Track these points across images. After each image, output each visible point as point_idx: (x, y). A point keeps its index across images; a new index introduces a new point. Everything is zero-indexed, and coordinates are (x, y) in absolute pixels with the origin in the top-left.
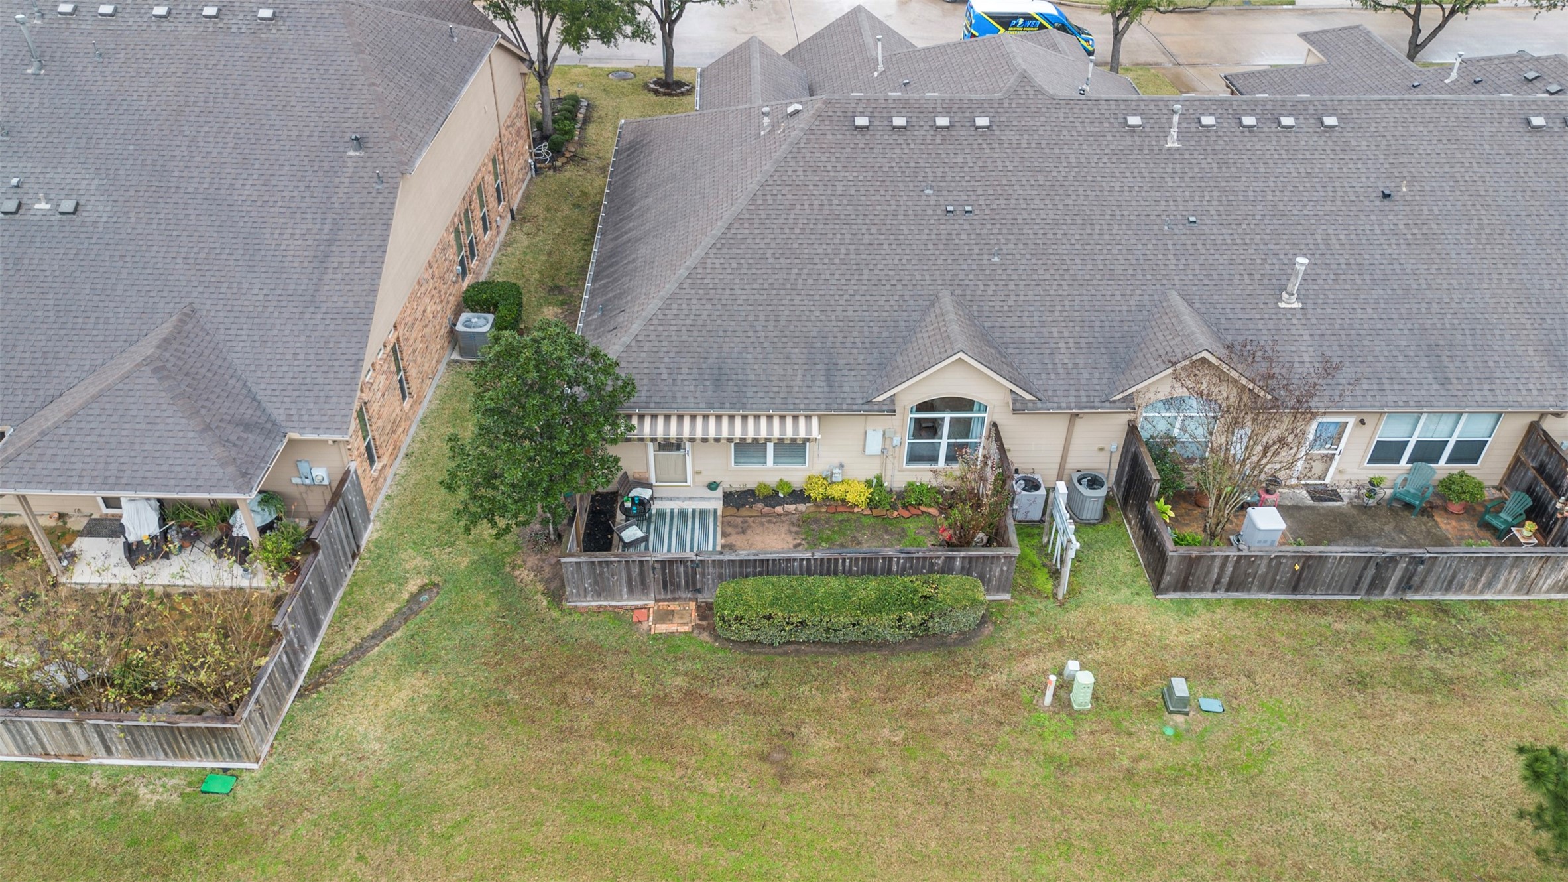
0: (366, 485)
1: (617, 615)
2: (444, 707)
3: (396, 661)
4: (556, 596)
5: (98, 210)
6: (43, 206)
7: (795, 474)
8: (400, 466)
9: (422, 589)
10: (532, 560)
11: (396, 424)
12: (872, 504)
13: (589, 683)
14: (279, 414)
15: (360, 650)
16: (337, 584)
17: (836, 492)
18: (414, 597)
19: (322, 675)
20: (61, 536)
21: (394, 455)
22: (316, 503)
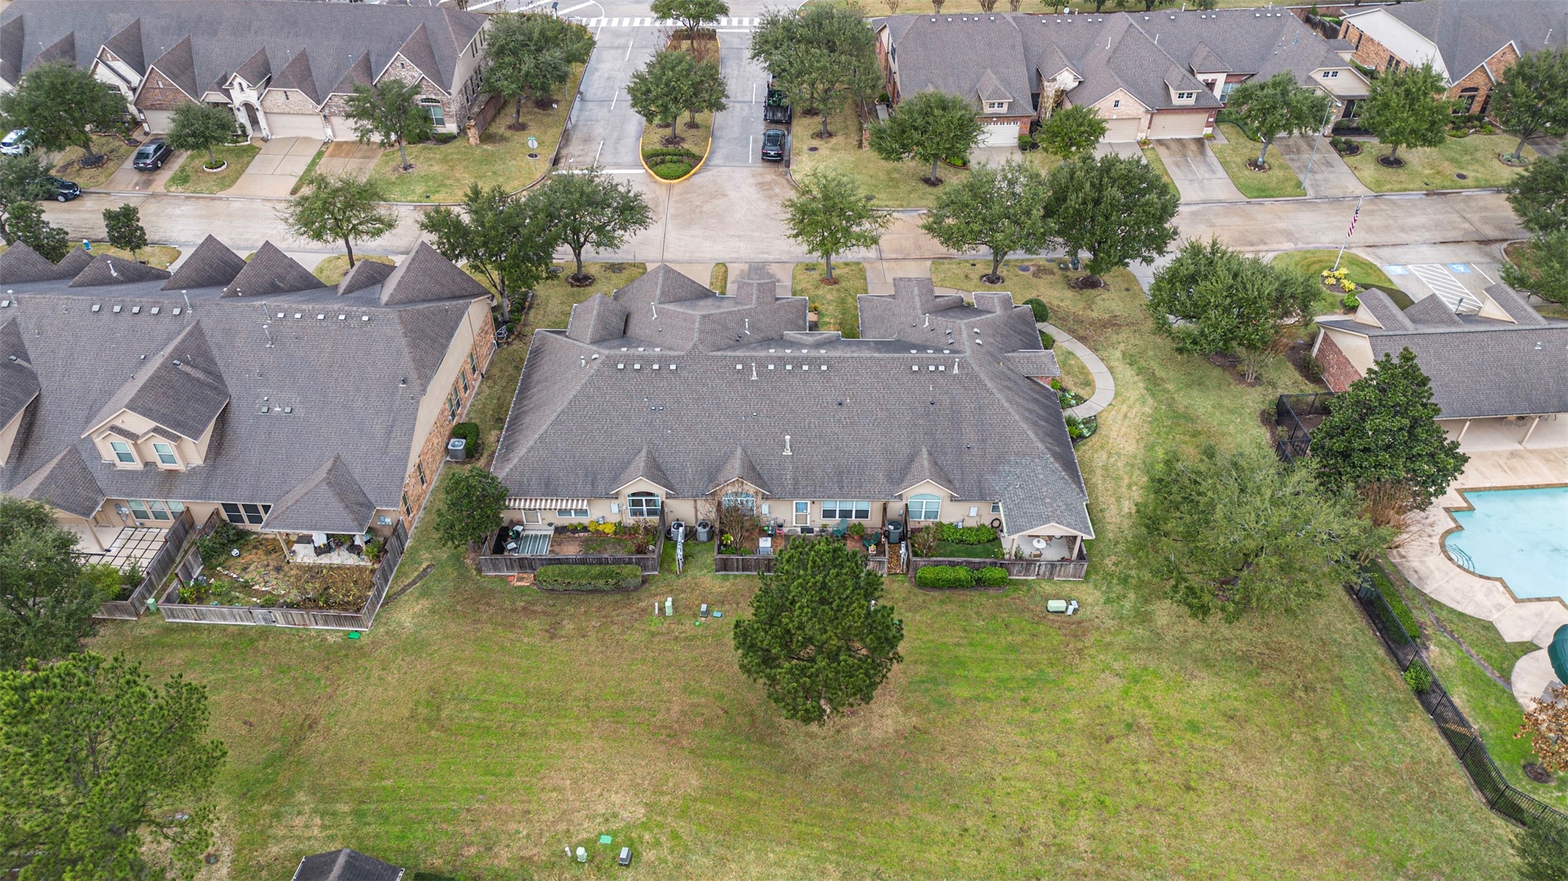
0: (406, 525)
1: (502, 579)
2: (433, 611)
3: (417, 594)
4: (479, 571)
5: (300, 412)
6: (278, 409)
7: (585, 520)
8: (421, 513)
9: (428, 567)
10: (472, 556)
11: (419, 496)
12: (615, 533)
13: (488, 604)
14: (373, 500)
15: (404, 590)
16: (395, 565)
17: (600, 528)
18: (425, 570)
19: (389, 599)
20: (289, 543)
21: (419, 510)
22: (387, 532)
